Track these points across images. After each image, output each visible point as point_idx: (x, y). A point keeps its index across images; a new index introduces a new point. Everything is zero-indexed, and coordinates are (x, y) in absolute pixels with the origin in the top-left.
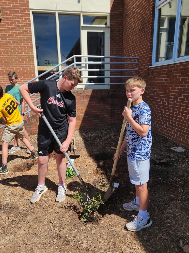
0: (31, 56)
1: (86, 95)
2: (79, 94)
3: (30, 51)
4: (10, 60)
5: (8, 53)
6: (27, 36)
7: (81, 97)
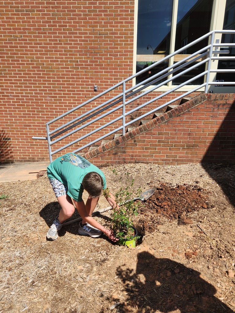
0: (129, 37)
1: (225, 103)
2: (211, 101)
3: (129, 30)
4: (98, 44)
5: (97, 34)
6: (127, 4)
7: (214, 105)
